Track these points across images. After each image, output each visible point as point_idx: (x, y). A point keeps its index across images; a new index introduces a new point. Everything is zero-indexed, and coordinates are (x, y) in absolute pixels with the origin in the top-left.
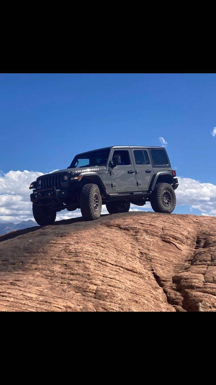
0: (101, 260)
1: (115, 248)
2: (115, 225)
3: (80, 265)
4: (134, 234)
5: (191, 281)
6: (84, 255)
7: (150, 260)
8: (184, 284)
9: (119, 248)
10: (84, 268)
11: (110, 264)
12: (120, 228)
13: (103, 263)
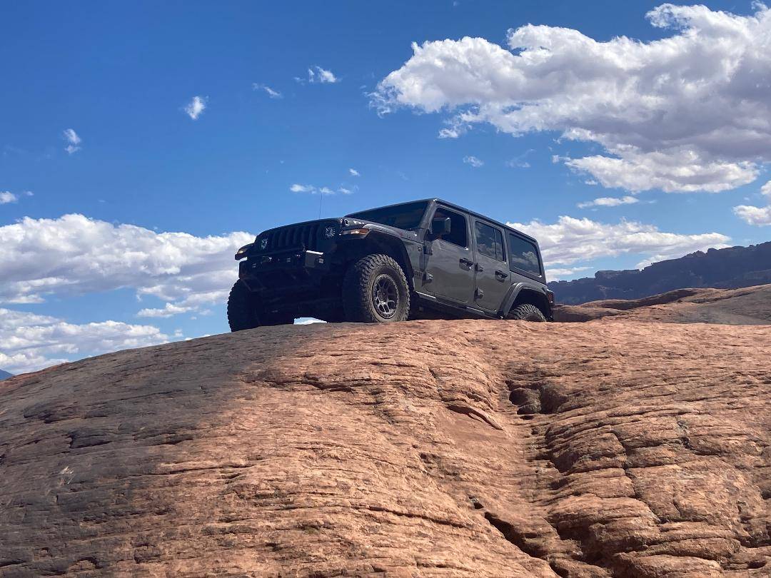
0: (368, 506)
1: (370, 457)
2: (300, 379)
3: (323, 537)
4: (371, 399)
5: (627, 526)
6: (312, 498)
7: (454, 474)
8: (606, 536)
9: (377, 454)
10: (344, 548)
11: (395, 513)
12: (322, 387)
13: (378, 514)
